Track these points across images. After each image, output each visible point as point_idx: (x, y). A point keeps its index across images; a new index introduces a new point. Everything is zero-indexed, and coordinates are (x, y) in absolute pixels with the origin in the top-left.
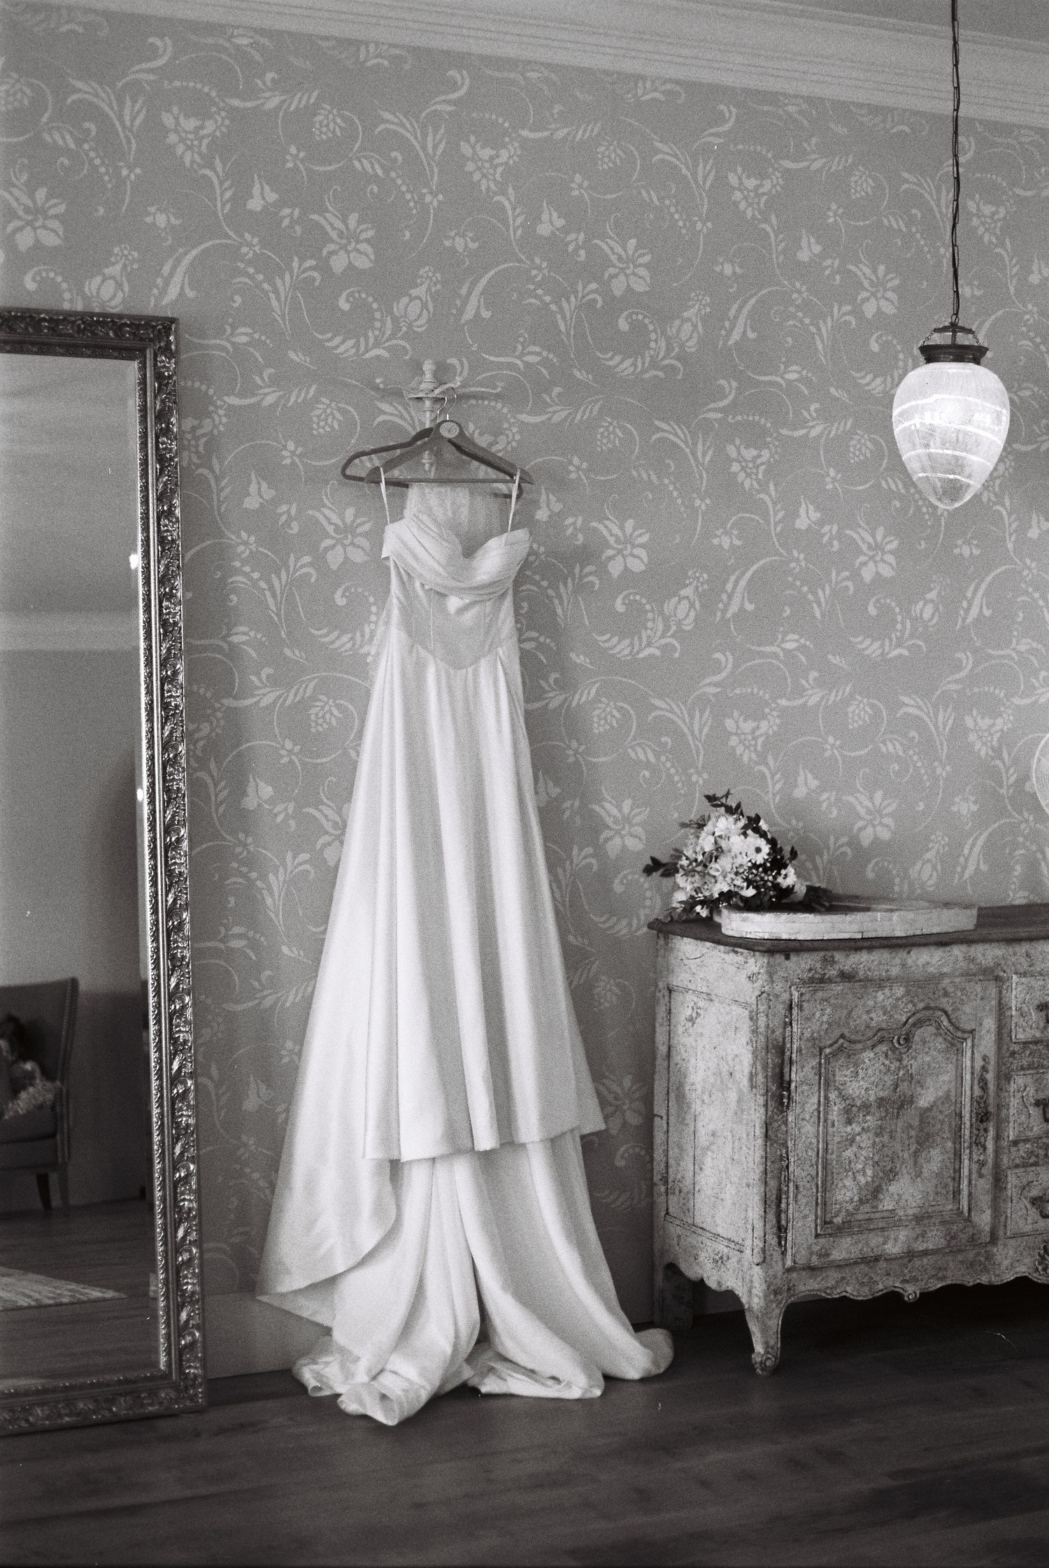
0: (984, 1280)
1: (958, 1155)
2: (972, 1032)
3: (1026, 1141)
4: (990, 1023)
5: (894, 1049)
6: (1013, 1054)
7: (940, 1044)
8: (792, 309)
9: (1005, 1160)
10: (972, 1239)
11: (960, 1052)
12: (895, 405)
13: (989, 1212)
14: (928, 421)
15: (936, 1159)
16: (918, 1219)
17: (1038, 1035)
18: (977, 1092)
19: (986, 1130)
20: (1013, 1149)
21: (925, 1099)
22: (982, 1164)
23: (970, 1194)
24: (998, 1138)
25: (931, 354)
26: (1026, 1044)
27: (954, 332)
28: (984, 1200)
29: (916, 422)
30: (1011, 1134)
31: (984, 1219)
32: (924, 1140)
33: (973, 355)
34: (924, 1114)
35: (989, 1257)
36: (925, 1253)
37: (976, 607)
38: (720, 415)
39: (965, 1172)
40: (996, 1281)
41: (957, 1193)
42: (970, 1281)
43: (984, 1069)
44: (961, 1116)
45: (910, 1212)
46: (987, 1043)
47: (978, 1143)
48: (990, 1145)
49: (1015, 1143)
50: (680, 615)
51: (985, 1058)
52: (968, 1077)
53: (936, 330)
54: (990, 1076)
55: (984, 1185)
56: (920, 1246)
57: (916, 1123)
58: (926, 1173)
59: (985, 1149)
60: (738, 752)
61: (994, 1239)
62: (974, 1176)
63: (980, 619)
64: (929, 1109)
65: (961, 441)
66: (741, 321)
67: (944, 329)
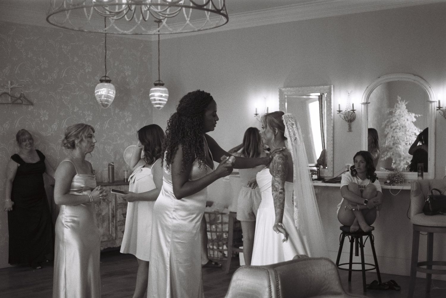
0: (114, 246)
1: (109, 224)
2: (111, 201)
3: (121, 221)
4: (114, 200)
5: (97, 205)
6: (118, 206)
7: (105, 204)
8: (73, 71)
9: (117, 225)
10: (112, 239)
11: (109, 206)
12: (95, 90)
13: (115, 234)
14: (101, 93)
15: (105, 224)
16: (103, 235)
17: (122, 202)
18: (112, 212)
19: (114, 219)
20: (118, 223)
21: (103, 214)
22: (113, 225)
23: (111, 231)
24: (116, 221)
25: (102, 81)
26: (120, 204)
27: (106, 77)
28: (114, 232)
29: (99, 93)
30: (118, 220)
31: (114, 235)
32: (103, 221)
33: (108, 81)
34: (103, 217)
35: (115, 242)
36: (104, 241)
37: (107, 126)
38: (60, 91)
39: (111, 227)
40: (116, 246)
41: (109, 230)
42: (112, 247)
43: (113, 208)
44: (109, 217)
45: (101, 234)
46: (114, 203)
47: (113, 221)
48: (115, 222)
49: (119, 222)
50: (54, 127)
51: (113, 206)
52: (110, 210)
53: (102, 77)
54: (114, 209)
55: (114, 229)
56: (103, 240)
57: (102, 218)
58: (104, 227)
59: (114, 222)
60: (65, 153)
61: (116, 239)
62: (112, 228)
63: (107, 128)
64: (104, 216)
65: (108, 97)
66: (64, 73)
67: (104, 77)
